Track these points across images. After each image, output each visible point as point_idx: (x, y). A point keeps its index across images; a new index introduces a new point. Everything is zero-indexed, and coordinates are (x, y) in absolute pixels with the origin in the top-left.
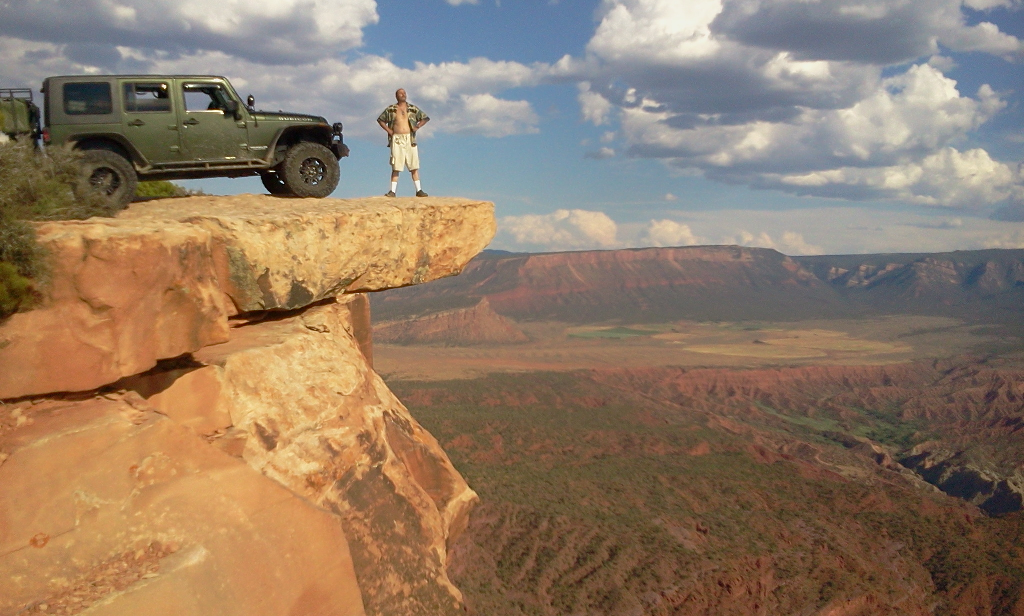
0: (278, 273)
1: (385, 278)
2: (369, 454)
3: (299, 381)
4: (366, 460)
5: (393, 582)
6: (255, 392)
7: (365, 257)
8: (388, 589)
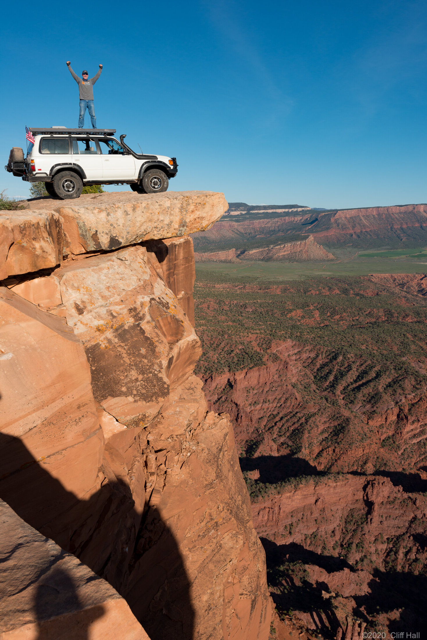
0: (103, 232)
1: (162, 234)
2: (133, 318)
3: (103, 284)
4: (131, 321)
5: (134, 374)
6: (78, 289)
7: (150, 223)
8: (130, 377)
